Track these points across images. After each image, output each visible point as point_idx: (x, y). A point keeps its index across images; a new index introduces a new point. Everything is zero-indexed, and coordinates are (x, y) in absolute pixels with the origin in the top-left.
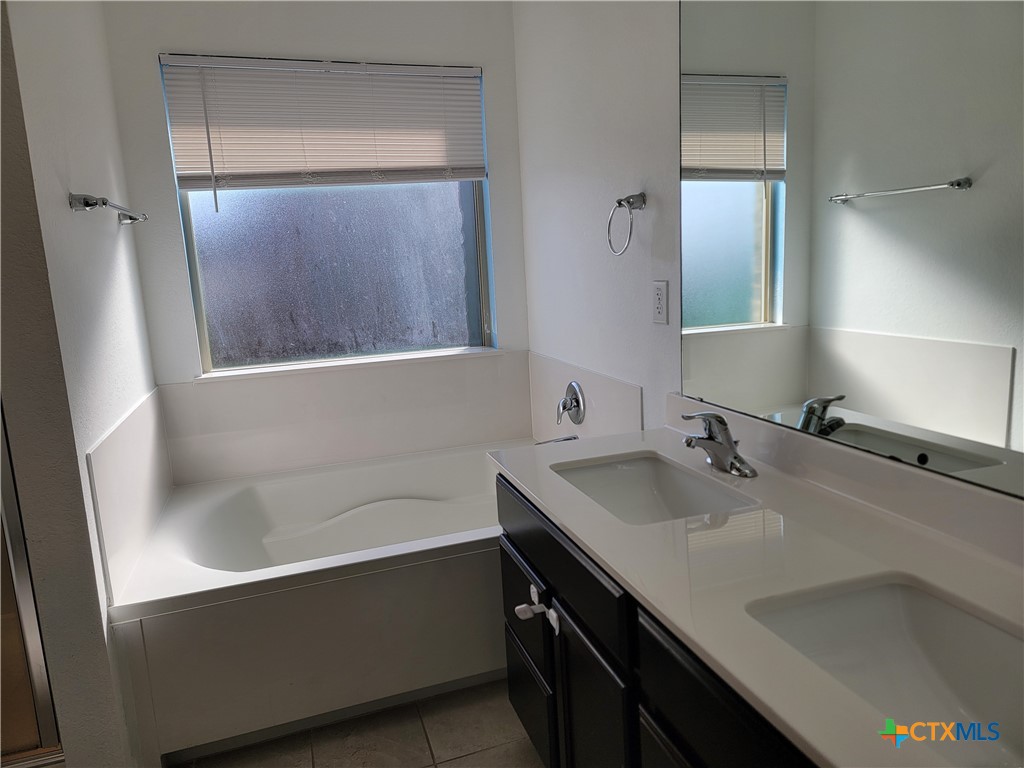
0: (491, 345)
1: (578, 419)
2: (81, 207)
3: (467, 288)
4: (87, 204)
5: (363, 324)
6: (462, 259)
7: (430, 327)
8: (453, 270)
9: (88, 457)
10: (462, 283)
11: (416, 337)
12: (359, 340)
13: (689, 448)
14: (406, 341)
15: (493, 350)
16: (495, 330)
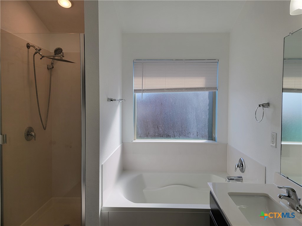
0: (215, 140)
1: (242, 171)
2: (110, 101)
3: (209, 122)
4: (111, 100)
5: (176, 130)
6: (208, 113)
7: (196, 133)
8: (205, 117)
9: (102, 165)
10: (207, 121)
11: (191, 135)
12: (175, 135)
13: (280, 199)
14: (188, 136)
15: (215, 142)
16: (216, 136)
